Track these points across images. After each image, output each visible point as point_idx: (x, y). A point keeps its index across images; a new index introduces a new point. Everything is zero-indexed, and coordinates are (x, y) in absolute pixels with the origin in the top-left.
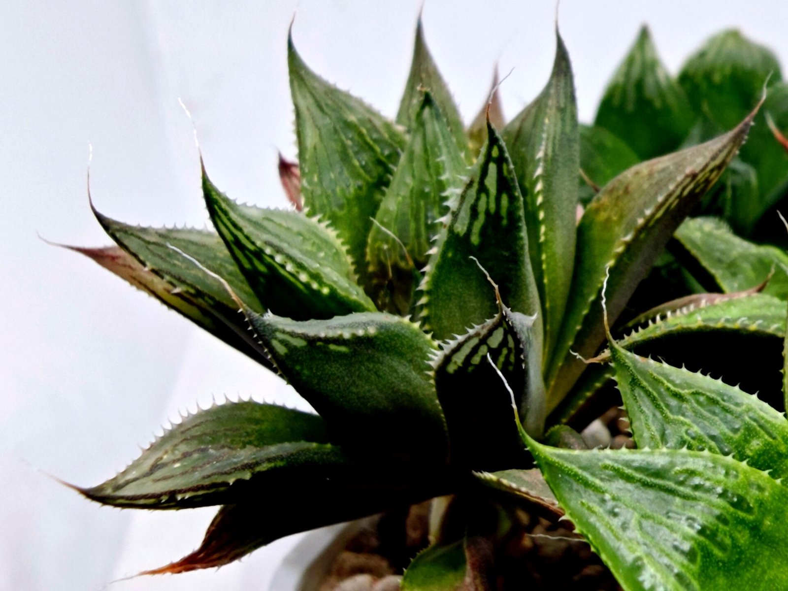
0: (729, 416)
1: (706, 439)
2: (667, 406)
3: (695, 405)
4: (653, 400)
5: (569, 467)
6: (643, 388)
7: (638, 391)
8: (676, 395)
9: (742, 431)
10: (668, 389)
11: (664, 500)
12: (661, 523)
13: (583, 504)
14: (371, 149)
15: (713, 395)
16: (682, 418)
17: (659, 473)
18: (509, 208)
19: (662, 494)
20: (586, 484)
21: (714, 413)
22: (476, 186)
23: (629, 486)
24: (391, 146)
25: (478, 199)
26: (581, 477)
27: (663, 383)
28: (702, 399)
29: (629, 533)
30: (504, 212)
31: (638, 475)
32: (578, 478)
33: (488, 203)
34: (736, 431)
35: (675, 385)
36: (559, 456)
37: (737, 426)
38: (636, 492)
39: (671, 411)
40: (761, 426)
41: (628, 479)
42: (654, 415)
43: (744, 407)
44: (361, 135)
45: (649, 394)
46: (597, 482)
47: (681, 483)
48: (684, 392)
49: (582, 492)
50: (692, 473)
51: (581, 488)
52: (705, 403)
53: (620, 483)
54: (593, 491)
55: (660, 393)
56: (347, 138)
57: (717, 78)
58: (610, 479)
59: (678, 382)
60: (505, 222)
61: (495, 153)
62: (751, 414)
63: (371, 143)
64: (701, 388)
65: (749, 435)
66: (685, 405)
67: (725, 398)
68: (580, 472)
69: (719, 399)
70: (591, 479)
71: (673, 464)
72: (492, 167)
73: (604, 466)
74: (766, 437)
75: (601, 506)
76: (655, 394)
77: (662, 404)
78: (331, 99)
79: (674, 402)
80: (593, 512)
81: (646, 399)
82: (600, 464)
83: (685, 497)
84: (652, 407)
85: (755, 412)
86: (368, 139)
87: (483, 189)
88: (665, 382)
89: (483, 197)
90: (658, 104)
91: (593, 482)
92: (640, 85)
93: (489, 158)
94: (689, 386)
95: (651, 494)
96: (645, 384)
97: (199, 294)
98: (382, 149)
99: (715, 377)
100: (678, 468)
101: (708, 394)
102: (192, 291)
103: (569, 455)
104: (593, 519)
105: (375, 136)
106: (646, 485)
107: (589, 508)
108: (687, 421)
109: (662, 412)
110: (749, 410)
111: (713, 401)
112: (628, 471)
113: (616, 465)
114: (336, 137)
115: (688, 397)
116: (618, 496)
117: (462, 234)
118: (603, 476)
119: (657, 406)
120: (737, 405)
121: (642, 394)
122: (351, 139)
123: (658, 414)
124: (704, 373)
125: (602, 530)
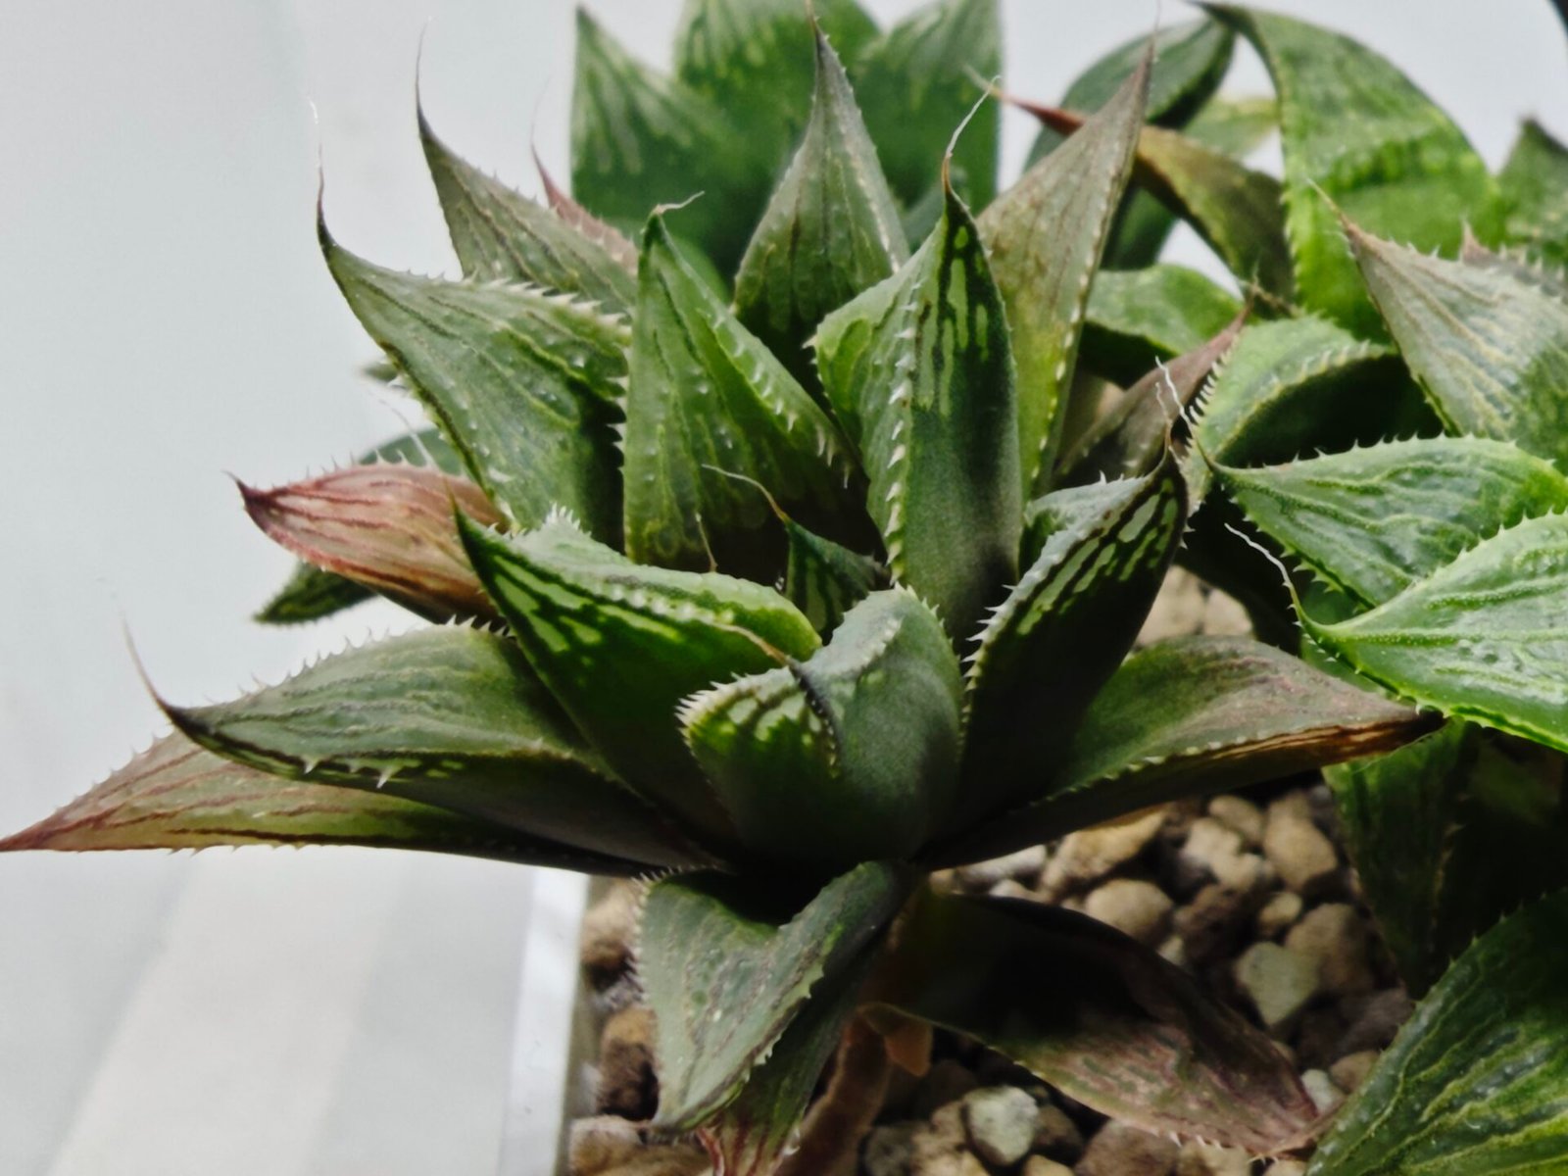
0: (1457, 480)
1: (1451, 526)
2: (1365, 512)
3: (1403, 490)
4: (1335, 516)
5: (1389, 634)
6: (1308, 507)
7: (1302, 517)
8: (1367, 491)
9: (1484, 491)
10: (1350, 489)
11: (1530, 608)
12: (1549, 639)
13: (1438, 671)
14: (551, 367)
15: (1419, 464)
16: (1398, 517)
17: (1503, 578)
18: (989, 328)
19: (1521, 602)
20: (1426, 643)
21: (1437, 487)
22: (934, 312)
23: (1479, 614)
24: (581, 345)
25: (941, 332)
26: (1412, 638)
27: (1337, 485)
28: (1407, 476)
29: (1528, 671)
30: (982, 339)
31: (1481, 594)
32: (1409, 642)
33: (956, 334)
34: (1477, 495)
35: (1358, 477)
36: (1366, 626)
37: (1477, 489)
38: (1492, 616)
39: (1374, 516)
40: (1501, 473)
41: (1473, 605)
42: (1352, 536)
43: (1469, 458)
44: (525, 349)
45: (1322, 512)
46: (1439, 632)
47: (1533, 575)
48: (1375, 481)
49: (1426, 656)
50: (1536, 556)
51: (1421, 652)
52: (1416, 479)
53: (1467, 616)
54: (1441, 646)
55: (1339, 501)
56: (505, 363)
57: (755, 55)
58: (1451, 621)
59: (1359, 471)
60: (985, 355)
61: (960, 241)
62: (1483, 462)
63: (547, 356)
64: (1398, 461)
65: (1494, 493)
66: (1389, 498)
67: (1439, 458)
68: (1407, 632)
69: (1429, 464)
70: (1426, 633)
71: (1509, 557)
72: (957, 267)
73: (1431, 606)
74: (1514, 485)
75: (1467, 660)
76: (1332, 506)
77: (1353, 515)
78: (447, 305)
79: (1369, 502)
80: (1463, 672)
81: (1323, 520)
82: (1425, 606)
83: (1548, 591)
84: (1338, 526)
85: (1486, 458)
86: (540, 351)
87: (946, 312)
88: (1338, 480)
89: (948, 324)
90: (685, 140)
91: (1433, 635)
92: (636, 119)
93: (949, 253)
94: (1378, 469)
95: (1509, 609)
96: (1306, 500)
97: (430, 761)
98: (570, 359)
99: (1404, 437)
100: (1518, 559)
101: (1411, 465)
102: (413, 764)
103: (1378, 617)
104: (1467, 681)
105: (551, 340)
106: (1497, 601)
107: (1452, 671)
108: (1406, 516)
109: (1362, 526)
110: (1477, 459)
111: (1423, 473)
112: (1465, 596)
113: (1447, 596)
114: (488, 372)
115: (1385, 484)
116: (1479, 636)
117: (929, 406)
118: (1440, 620)
119: (1347, 522)
120: (1459, 459)
121: (1312, 515)
122: (512, 365)
123: (1354, 530)
124: (1388, 440)
125: (1494, 686)
